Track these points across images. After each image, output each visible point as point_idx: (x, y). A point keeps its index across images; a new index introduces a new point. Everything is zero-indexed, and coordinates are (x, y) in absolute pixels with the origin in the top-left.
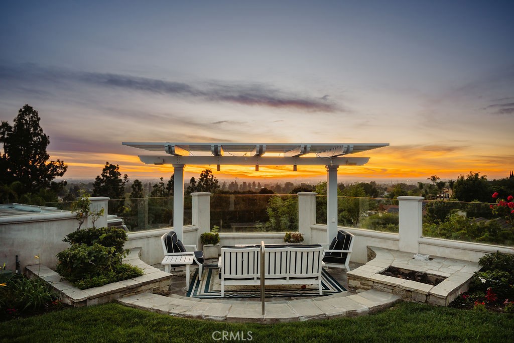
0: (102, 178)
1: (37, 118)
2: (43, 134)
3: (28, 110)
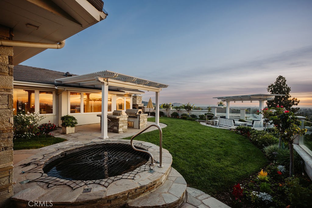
1: (285, 80)
2: (287, 87)
3: (281, 77)
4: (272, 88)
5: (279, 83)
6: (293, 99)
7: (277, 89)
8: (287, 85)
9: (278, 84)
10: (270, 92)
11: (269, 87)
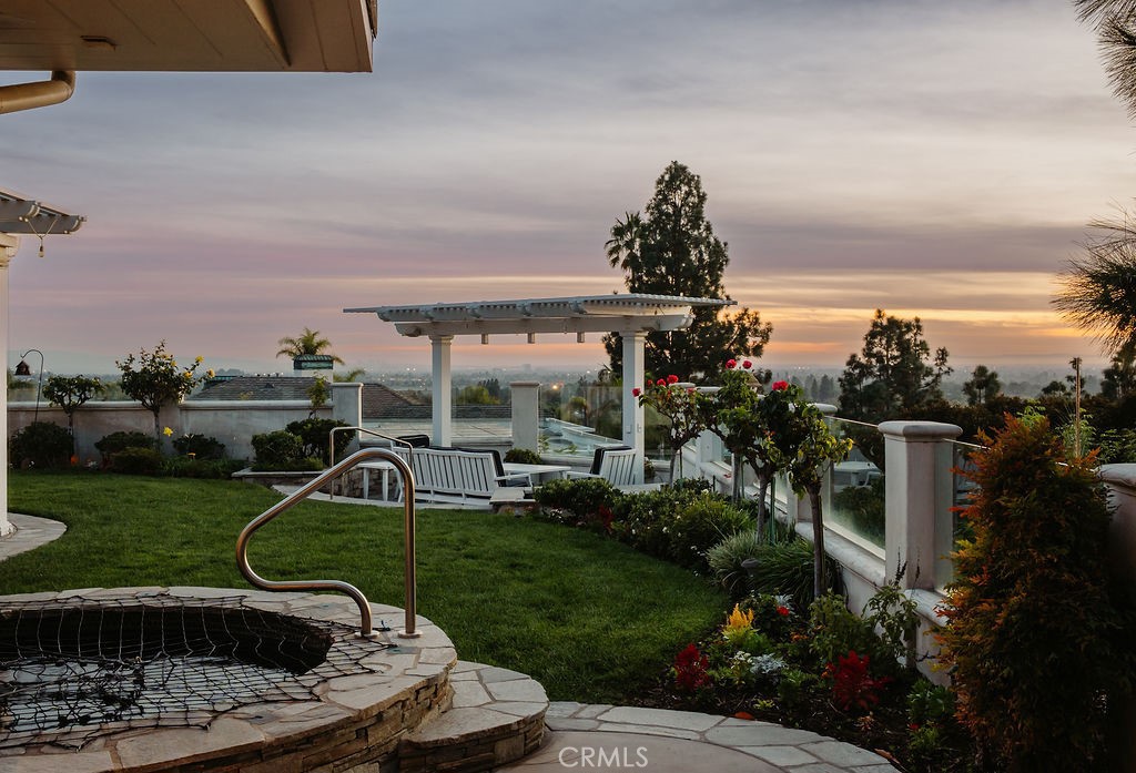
0: (863, 360)
1: (699, 196)
2: (712, 240)
3: (677, 175)
4: (632, 241)
5: (671, 210)
6: (740, 318)
7: (661, 247)
8: (708, 228)
9: (668, 215)
10: (625, 265)
11: (619, 232)
